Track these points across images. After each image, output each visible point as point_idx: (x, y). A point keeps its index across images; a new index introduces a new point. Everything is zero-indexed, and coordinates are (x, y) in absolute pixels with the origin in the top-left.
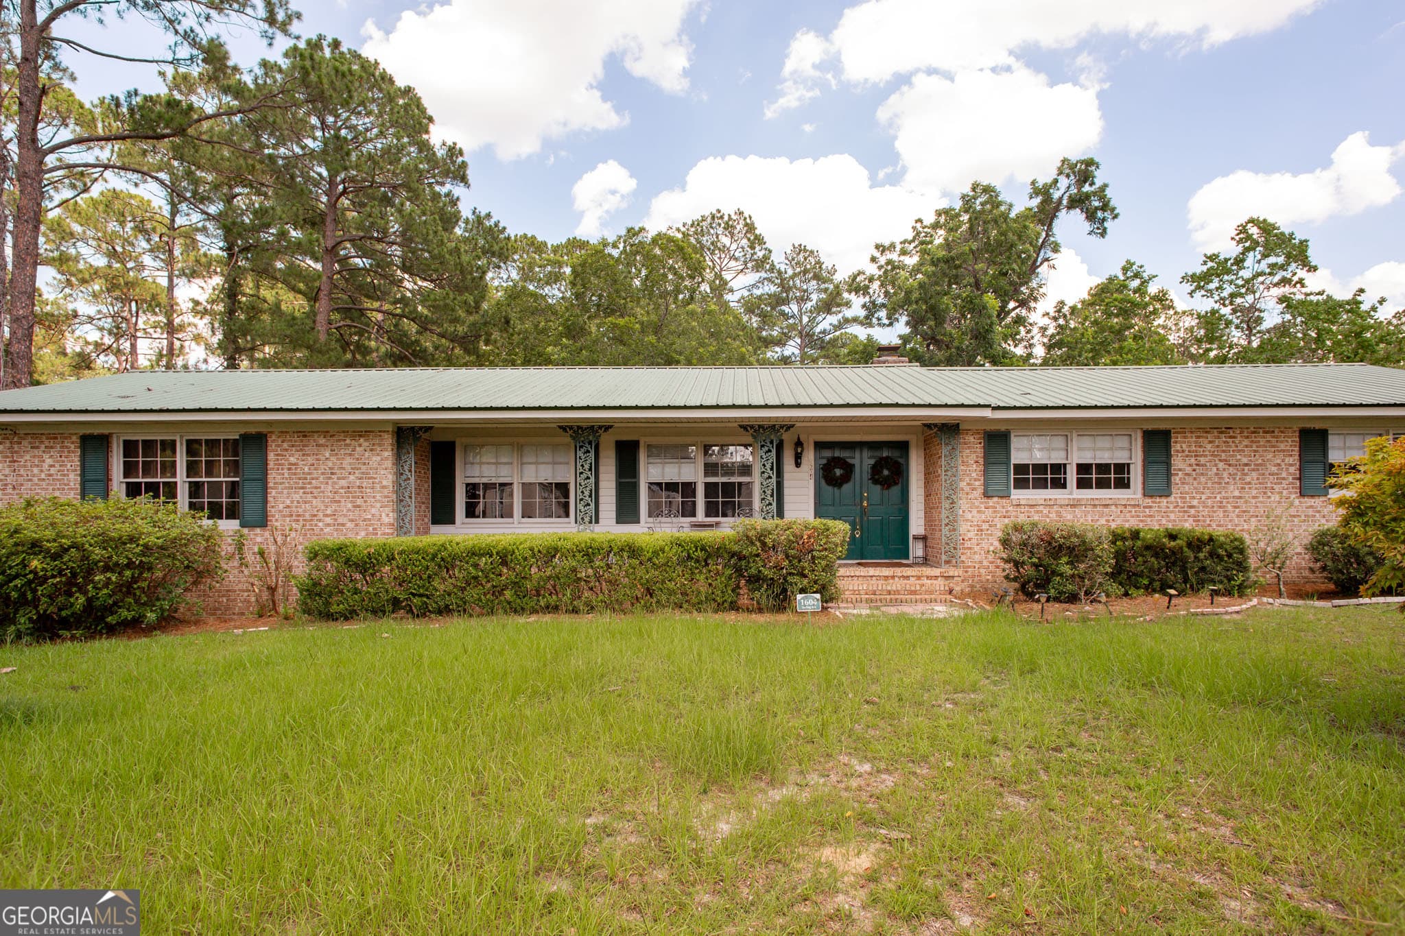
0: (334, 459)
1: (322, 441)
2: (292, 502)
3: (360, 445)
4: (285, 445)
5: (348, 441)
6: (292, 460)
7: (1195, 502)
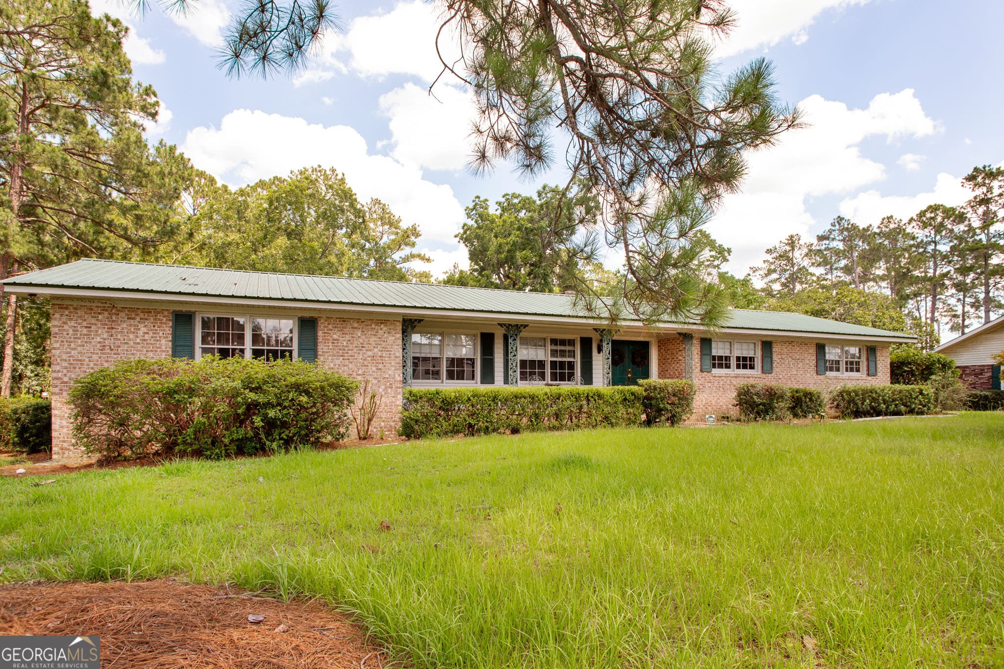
0: (363, 337)
1: (356, 325)
2: (335, 365)
3: (381, 329)
4: (330, 327)
5: (373, 326)
6: (335, 337)
7: (781, 377)
